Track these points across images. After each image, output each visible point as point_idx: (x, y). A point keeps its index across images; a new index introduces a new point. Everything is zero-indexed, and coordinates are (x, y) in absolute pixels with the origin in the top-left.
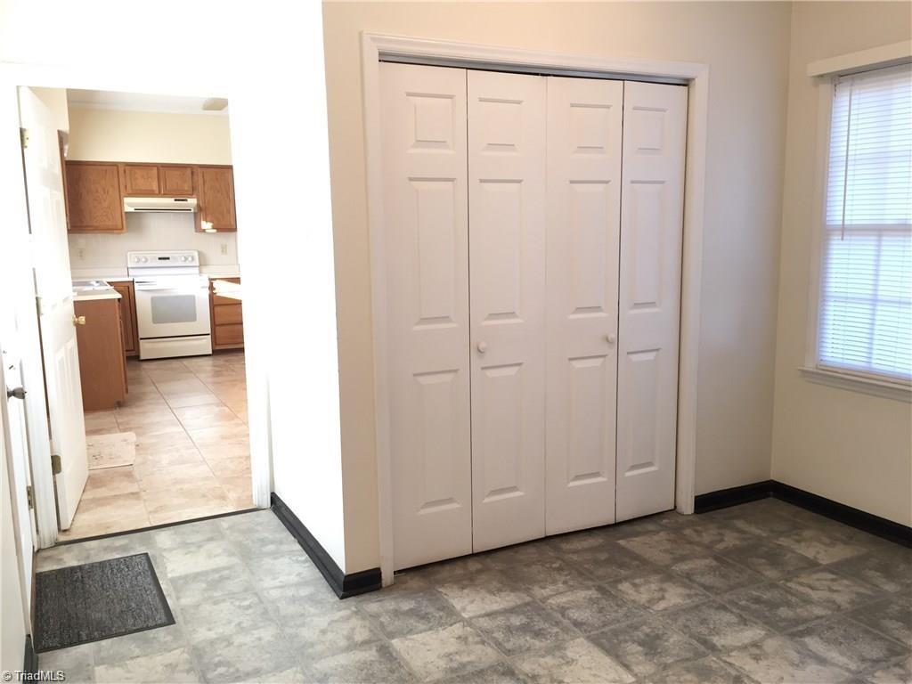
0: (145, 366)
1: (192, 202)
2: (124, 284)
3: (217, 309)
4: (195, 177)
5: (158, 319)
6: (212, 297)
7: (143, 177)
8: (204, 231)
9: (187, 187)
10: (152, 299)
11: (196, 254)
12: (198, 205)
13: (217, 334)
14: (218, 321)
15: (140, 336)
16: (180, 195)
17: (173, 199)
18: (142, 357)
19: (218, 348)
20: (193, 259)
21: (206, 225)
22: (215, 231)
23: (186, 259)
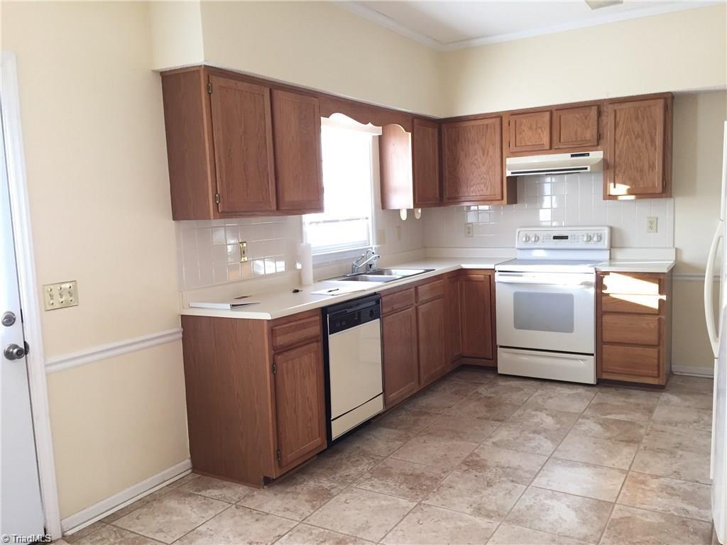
0: (503, 383)
1: (596, 156)
2: (483, 272)
3: (606, 318)
4: (604, 118)
5: (521, 324)
6: (600, 297)
7: (531, 128)
8: (614, 197)
9: (590, 134)
10: (517, 295)
11: (606, 232)
12: (604, 160)
13: (605, 356)
14: (607, 336)
15: (499, 343)
16: (579, 149)
17: (569, 155)
18: (500, 371)
19: (605, 376)
20: (600, 238)
21: (620, 189)
22: (633, 197)
23: (590, 239)
